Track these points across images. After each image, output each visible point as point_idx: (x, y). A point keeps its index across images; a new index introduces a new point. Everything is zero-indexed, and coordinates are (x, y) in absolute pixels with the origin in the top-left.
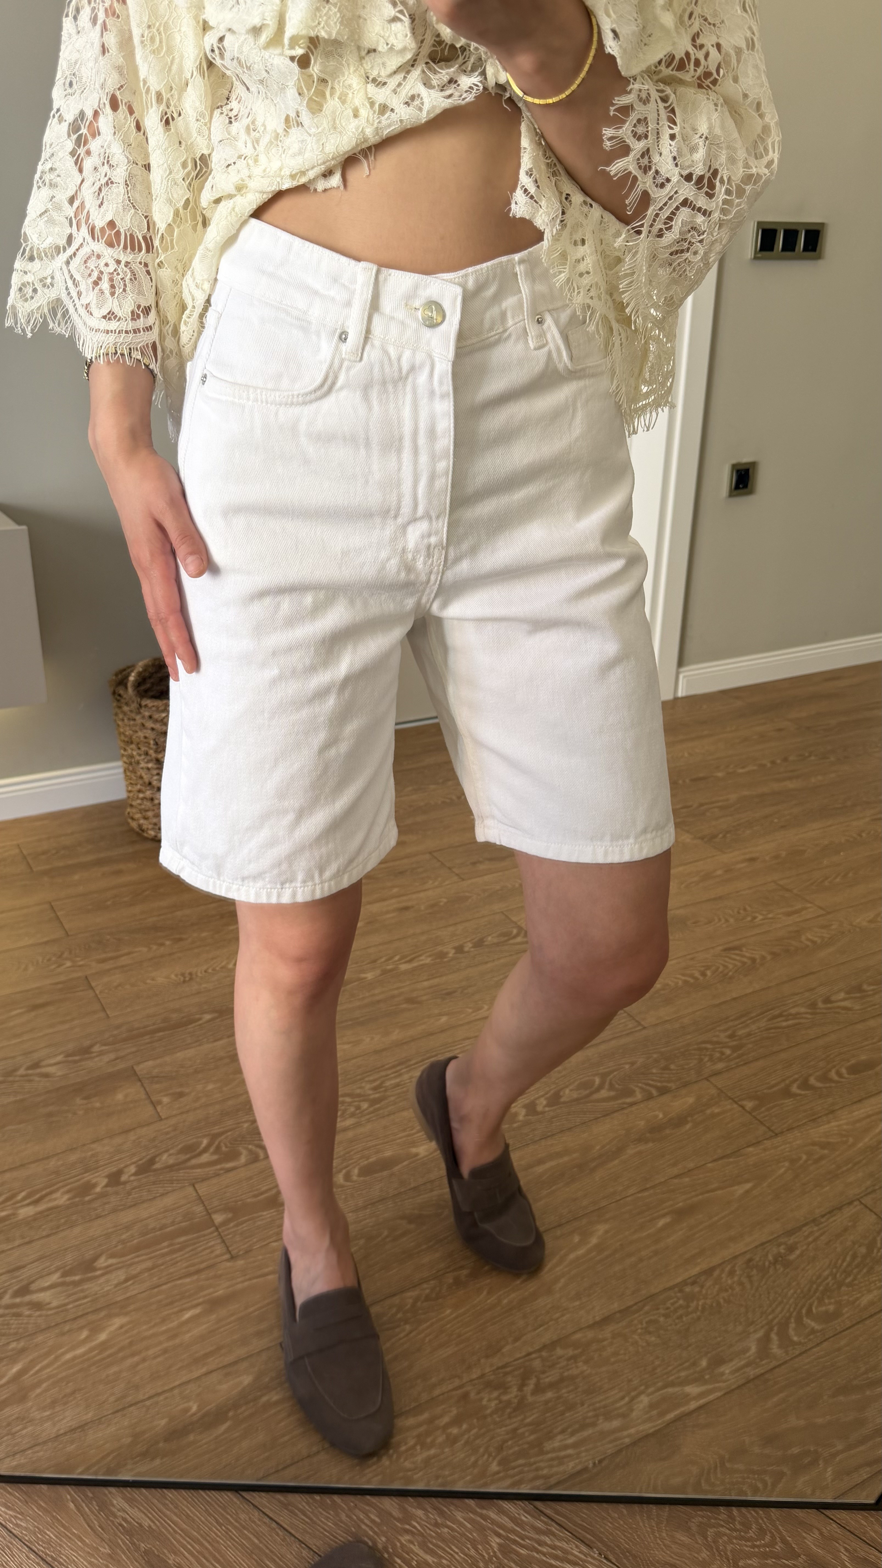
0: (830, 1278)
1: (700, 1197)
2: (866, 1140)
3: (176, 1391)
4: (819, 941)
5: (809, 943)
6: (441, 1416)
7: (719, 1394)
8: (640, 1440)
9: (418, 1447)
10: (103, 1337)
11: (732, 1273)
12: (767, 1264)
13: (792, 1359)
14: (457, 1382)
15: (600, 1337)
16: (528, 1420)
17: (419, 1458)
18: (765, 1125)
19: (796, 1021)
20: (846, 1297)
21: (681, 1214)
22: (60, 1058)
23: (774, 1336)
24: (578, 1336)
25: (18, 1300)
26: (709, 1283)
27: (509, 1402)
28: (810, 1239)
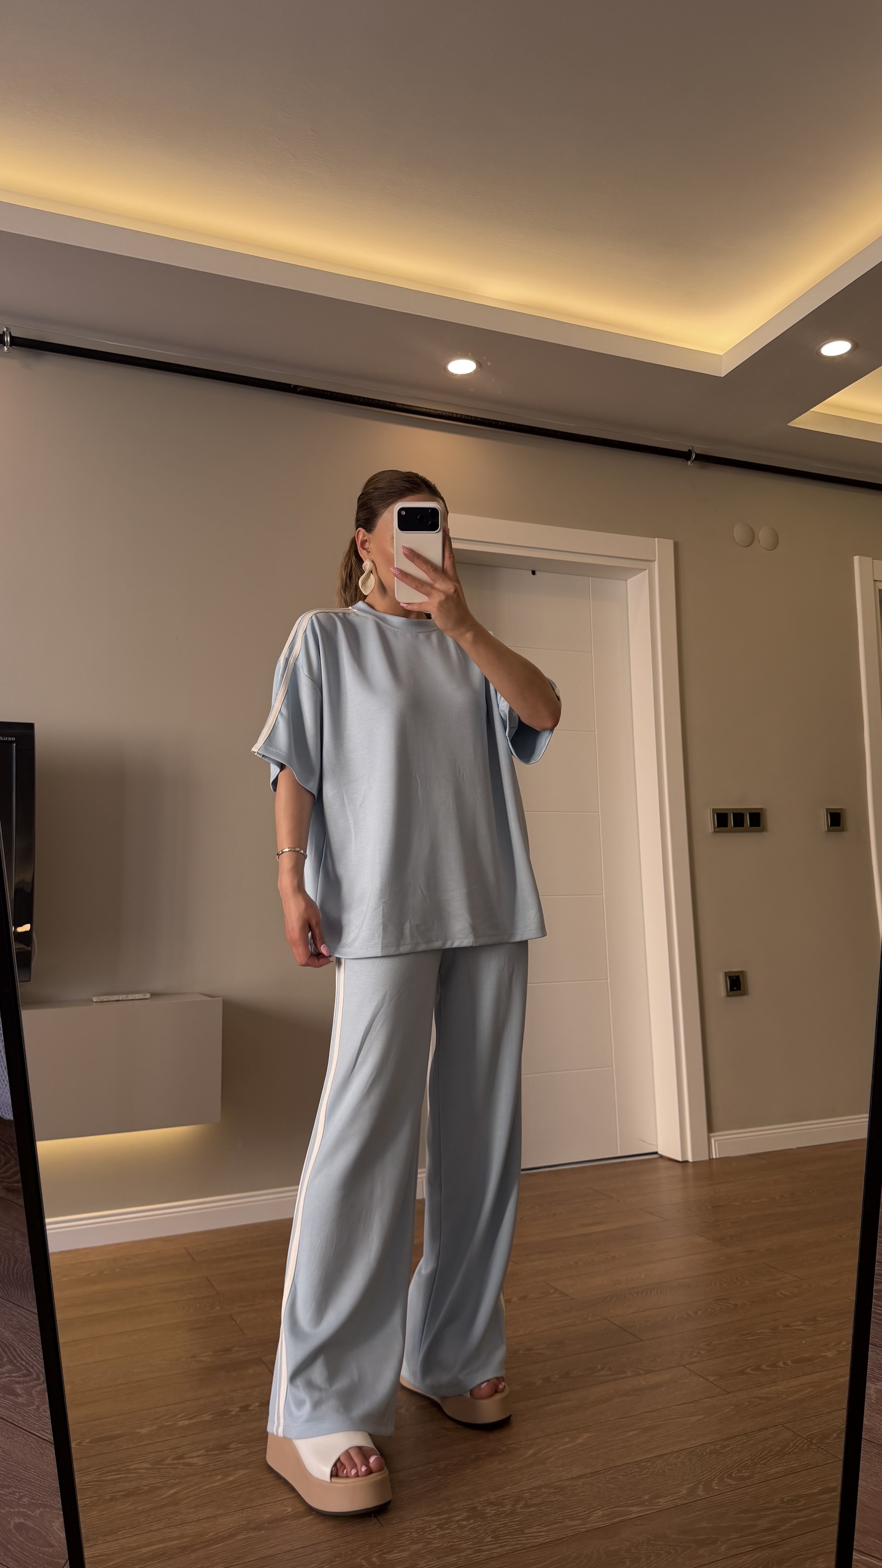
0: (750, 1461)
1: (663, 1422)
2: (796, 1396)
3: (277, 1503)
4: (790, 1294)
5: (782, 1296)
6: (456, 1516)
7: (654, 1511)
8: (592, 1530)
9: (438, 1529)
10: (231, 1478)
11: (677, 1457)
12: (705, 1453)
13: (711, 1497)
15: (575, 1484)
16: (516, 1520)
17: (438, 1534)
19: (759, 1337)
20: (759, 1470)
22: (210, 1353)
23: (700, 1486)
24: (558, 1483)
25: (175, 1462)
26: (659, 1462)
27: (504, 1512)
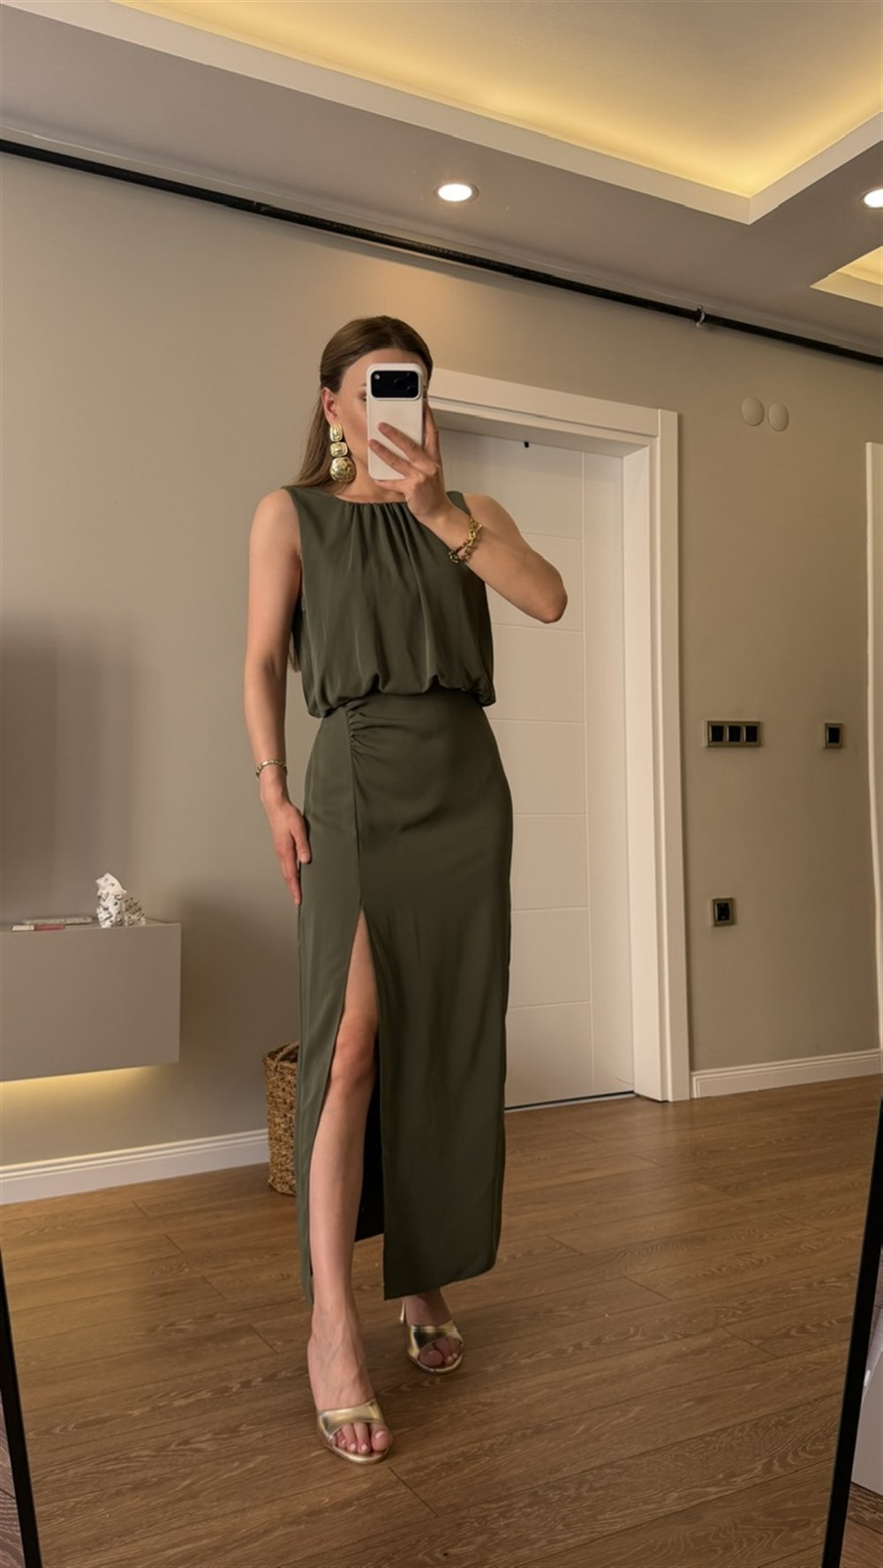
1: (716, 1391)
4: (815, 1248)
7: (733, 1491)
8: (672, 1514)
11: (741, 1431)
12: (770, 1425)
13: (790, 1474)
14: (529, 1486)
16: (584, 1505)
18: (768, 1352)
21: (701, 1400)
23: (775, 1461)
26: (723, 1436)
27: (569, 1497)
28: (805, 1412)
